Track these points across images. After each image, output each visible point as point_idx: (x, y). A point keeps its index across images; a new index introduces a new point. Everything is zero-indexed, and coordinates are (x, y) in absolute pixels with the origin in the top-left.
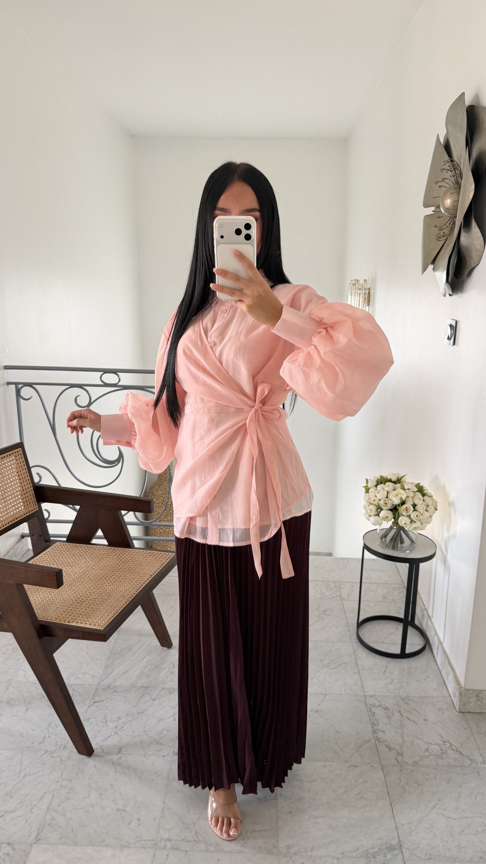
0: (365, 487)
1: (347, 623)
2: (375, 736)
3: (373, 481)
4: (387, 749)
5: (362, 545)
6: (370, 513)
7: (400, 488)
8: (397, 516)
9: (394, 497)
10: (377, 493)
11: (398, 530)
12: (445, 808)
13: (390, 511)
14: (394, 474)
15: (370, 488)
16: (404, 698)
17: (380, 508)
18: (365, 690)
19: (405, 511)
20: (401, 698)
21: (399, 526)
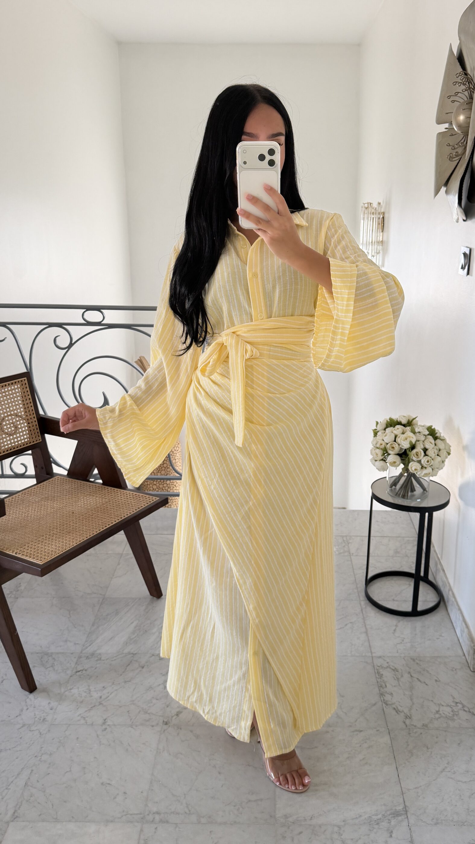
0: (374, 430)
1: (355, 580)
2: (382, 699)
3: (381, 424)
4: (394, 712)
5: (371, 494)
6: (376, 458)
7: (410, 431)
9: (403, 441)
11: (409, 477)
12: (454, 771)
13: (398, 457)
14: (404, 416)
15: (378, 432)
16: (415, 658)
17: (387, 452)
18: (373, 651)
19: (415, 456)
20: (411, 659)
21: (409, 472)
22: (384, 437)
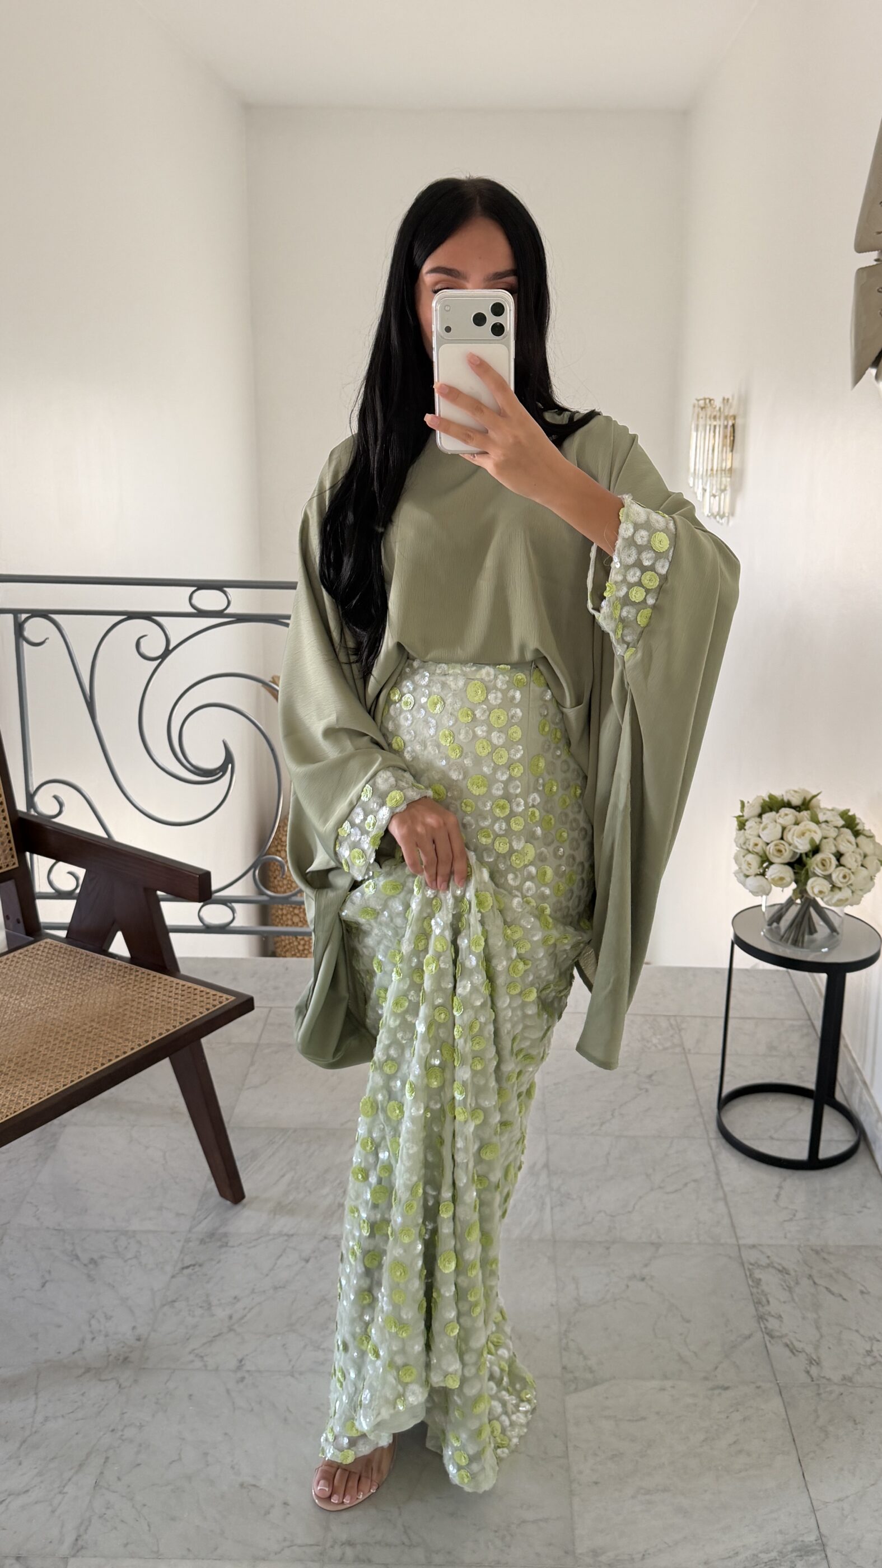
0: (738, 817)
1: (698, 1099)
2: (762, 1326)
3: (754, 806)
4: (787, 1352)
5: (731, 937)
6: (747, 870)
7: (808, 819)
8: (803, 878)
9: (797, 837)
11: (806, 905)
13: (789, 869)
14: (795, 792)
15: (747, 820)
16: (819, 1249)
17: (767, 860)
18: (740, 1235)
19: (820, 866)
20: (812, 1250)
21: (807, 899)
22: (760, 830)
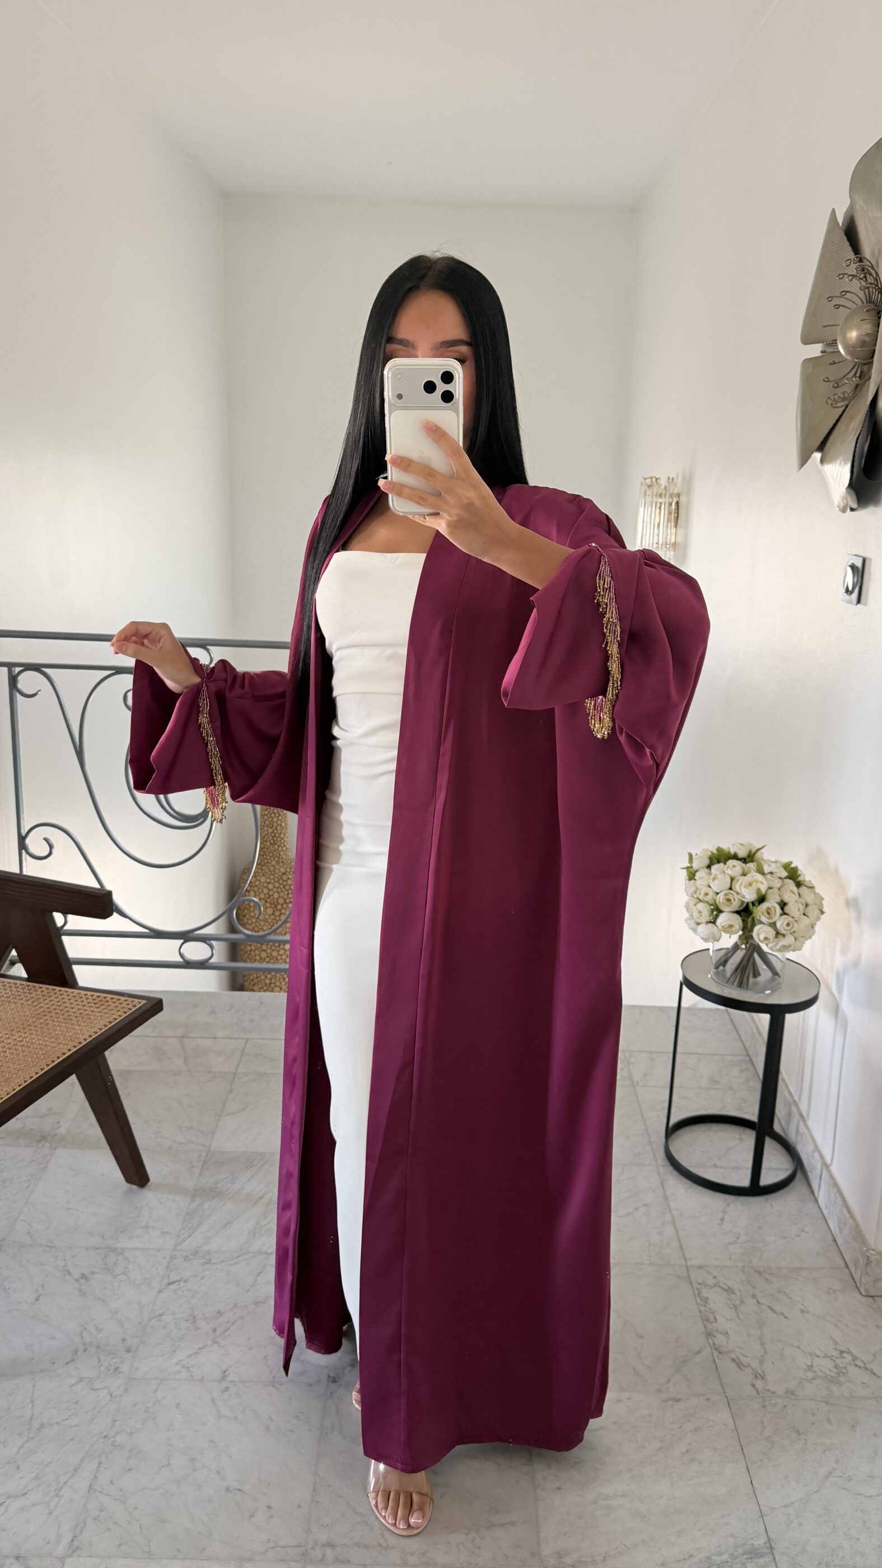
0: (687, 868)
1: (646, 1129)
2: (711, 1342)
3: (702, 858)
4: (734, 1367)
5: (680, 978)
6: (698, 918)
7: (754, 870)
8: (749, 925)
9: (745, 887)
10: (711, 881)
11: (751, 949)
12: (849, 1477)
13: (736, 915)
14: (741, 844)
15: (696, 871)
16: (761, 1269)
17: (717, 909)
18: (688, 1256)
19: (765, 914)
20: (755, 1271)
21: (752, 944)
